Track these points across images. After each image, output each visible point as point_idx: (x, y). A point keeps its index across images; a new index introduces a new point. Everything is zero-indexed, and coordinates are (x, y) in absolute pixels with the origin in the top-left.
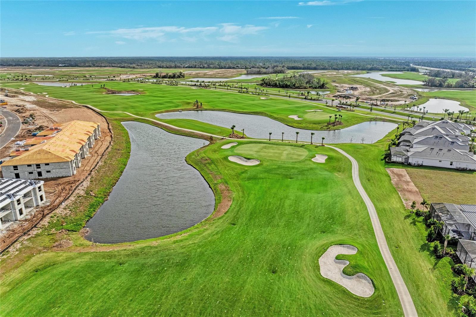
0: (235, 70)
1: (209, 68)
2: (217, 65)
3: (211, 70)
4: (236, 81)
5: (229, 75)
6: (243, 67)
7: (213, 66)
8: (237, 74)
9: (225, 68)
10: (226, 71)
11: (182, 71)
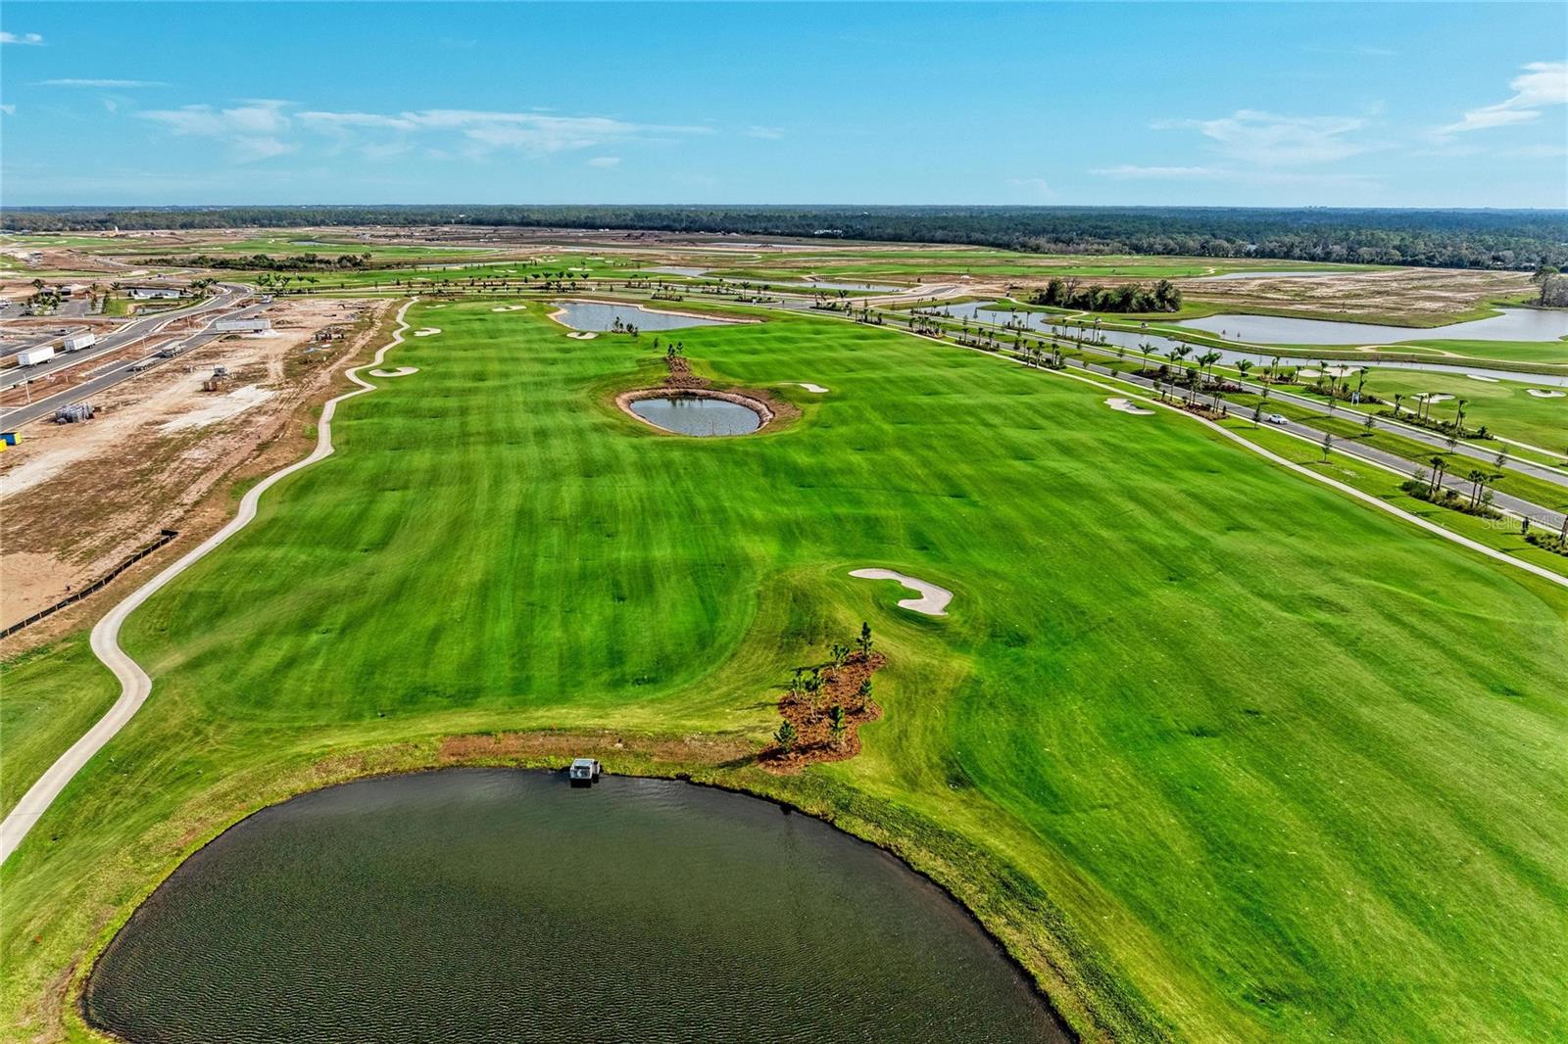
0: (1476, 278)
1: (1352, 262)
2: (1395, 247)
3: (1356, 270)
4: (1448, 354)
5: (1428, 305)
6: (1531, 261)
7: (1373, 250)
8: (1480, 300)
9: (1430, 265)
10: (1428, 282)
11: (1212, 271)
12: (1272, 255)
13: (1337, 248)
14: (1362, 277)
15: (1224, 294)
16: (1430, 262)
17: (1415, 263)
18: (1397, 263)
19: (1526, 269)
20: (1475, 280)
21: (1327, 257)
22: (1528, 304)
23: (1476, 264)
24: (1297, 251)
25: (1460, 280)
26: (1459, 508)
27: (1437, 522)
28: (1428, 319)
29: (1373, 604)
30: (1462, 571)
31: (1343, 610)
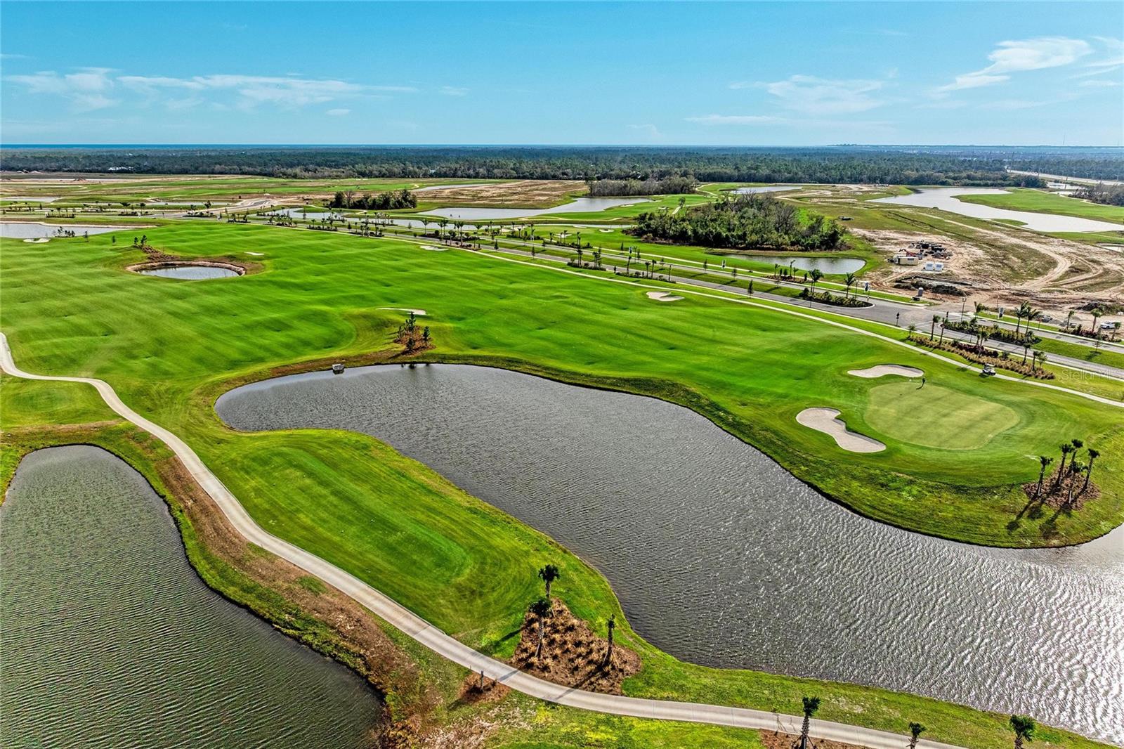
1: (491, 178)
2: (512, 169)
3: (495, 183)
4: (561, 219)
5: (541, 198)
6: (579, 174)
7: (501, 171)
8: (564, 194)
9: (532, 179)
10: (535, 187)
11: (416, 185)
12: (445, 175)
13: (481, 170)
14: (501, 186)
15: (435, 197)
16: (531, 177)
17: (524, 178)
18: (515, 178)
19: (578, 179)
20: (557, 185)
21: (477, 176)
22: (585, 196)
23: (554, 177)
24: (459, 173)
25: (550, 185)
26: (591, 268)
27: (585, 273)
28: (544, 204)
29: (576, 295)
30: (599, 284)
31: (566, 297)
